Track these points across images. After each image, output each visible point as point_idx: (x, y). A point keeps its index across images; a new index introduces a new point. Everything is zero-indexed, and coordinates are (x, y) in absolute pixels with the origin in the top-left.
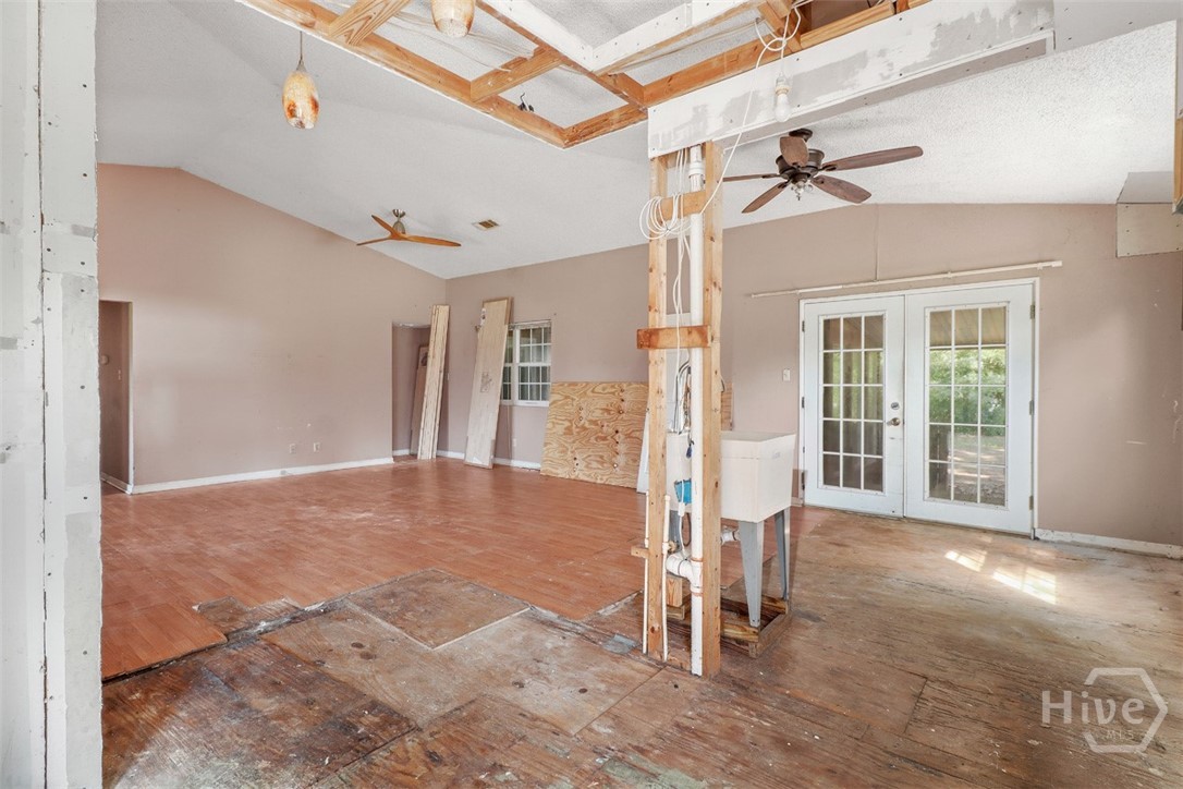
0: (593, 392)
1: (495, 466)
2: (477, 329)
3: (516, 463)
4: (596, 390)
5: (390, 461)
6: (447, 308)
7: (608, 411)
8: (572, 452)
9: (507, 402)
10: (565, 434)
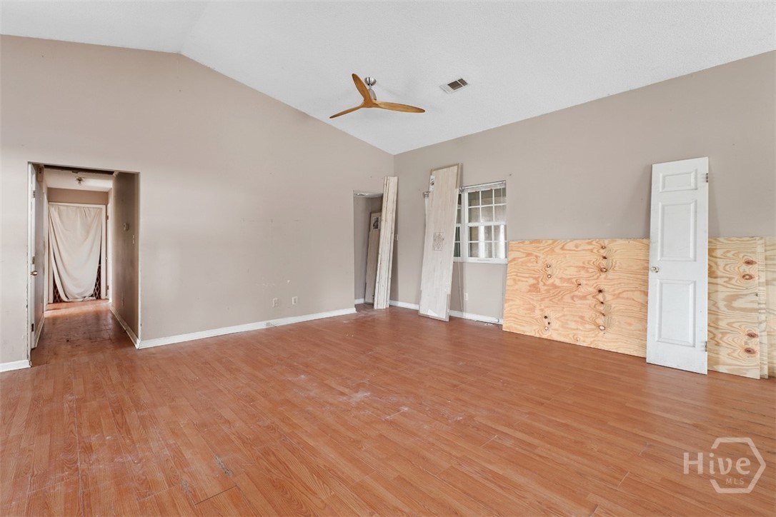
0: (562, 248)
1: (451, 318)
2: (426, 194)
3: (468, 316)
4: (566, 247)
5: (353, 311)
6: (396, 178)
7: (585, 269)
8: (542, 310)
9: (458, 259)
10: (530, 291)
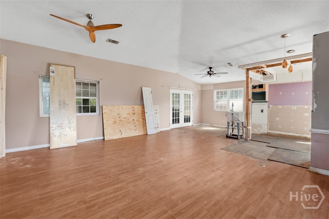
4: (123, 108)
7: (129, 114)
8: (119, 129)
10: (113, 123)
